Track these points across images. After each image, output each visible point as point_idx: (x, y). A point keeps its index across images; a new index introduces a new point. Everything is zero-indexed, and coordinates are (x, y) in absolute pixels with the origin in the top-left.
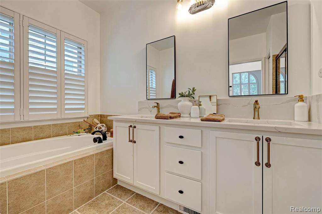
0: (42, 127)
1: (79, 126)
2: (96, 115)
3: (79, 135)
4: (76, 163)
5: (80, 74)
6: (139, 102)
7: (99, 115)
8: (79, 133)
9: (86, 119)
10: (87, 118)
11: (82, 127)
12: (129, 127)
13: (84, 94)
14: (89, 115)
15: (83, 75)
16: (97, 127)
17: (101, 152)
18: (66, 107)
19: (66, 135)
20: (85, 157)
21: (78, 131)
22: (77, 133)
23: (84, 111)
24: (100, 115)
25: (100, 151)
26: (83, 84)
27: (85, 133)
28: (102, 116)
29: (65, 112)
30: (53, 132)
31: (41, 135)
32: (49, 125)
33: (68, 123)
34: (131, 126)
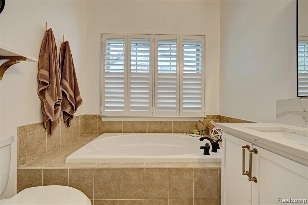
0: (166, 123)
1: (196, 126)
2: (215, 116)
3: (193, 136)
4: (172, 173)
5: (198, 72)
6: (277, 101)
7: (218, 116)
8: (194, 134)
9: (202, 120)
10: (204, 118)
11: (199, 127)
12: (244, 147)
13: (201, 92)
14: (206, 116)
15: (200, 73)
16: (212, 131)
17: (203, 169)
18: (184, 106)
19: (183, 133)
20: (182, 169)
21: (193, 131)
22: (192, 133)
23: (200, 111)
24: (220, 116)
25: (201, 167)
26: (200, 83)
27: (200, 135)
28: (222, 117)
29: (183, 111)
30: (173, 128)
31: (165, 130)
32: (170, 122)
33: (186, 122)
34: (248, 147)
